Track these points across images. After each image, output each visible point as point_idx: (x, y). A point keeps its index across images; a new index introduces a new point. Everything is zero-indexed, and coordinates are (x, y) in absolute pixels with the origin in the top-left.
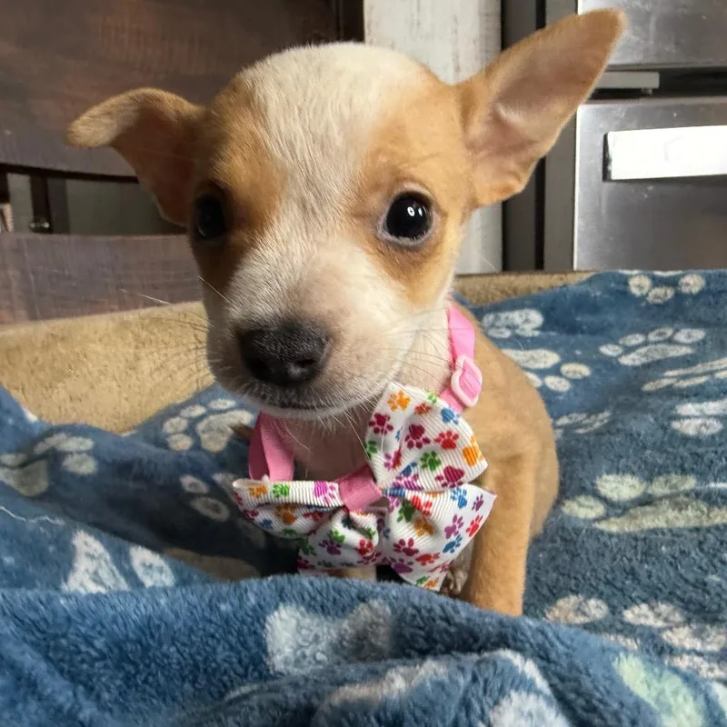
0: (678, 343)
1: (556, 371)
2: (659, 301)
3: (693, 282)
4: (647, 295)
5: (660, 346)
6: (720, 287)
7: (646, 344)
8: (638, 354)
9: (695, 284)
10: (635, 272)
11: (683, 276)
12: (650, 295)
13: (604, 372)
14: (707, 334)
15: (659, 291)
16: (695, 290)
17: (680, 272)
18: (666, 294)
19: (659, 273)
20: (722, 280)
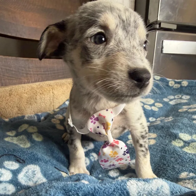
0: (183, 99)
1: (153, 105)
2: (176, 88)
3: (185, 83)
4: (173, 86)
5: (179, 100)
6: (192, 85)
7: (175, 99)
8: (173, 101)
9: (185, 84)
10: (171, 80)
11: (182, 81)
12: (174, 86)
13: (166, 106)
14: (191, 97)
15: (177, 85)
16: (186, 85)
17: (181, 80)
18: (178, 86)
19: (176, 80)
20: (192, 83)
